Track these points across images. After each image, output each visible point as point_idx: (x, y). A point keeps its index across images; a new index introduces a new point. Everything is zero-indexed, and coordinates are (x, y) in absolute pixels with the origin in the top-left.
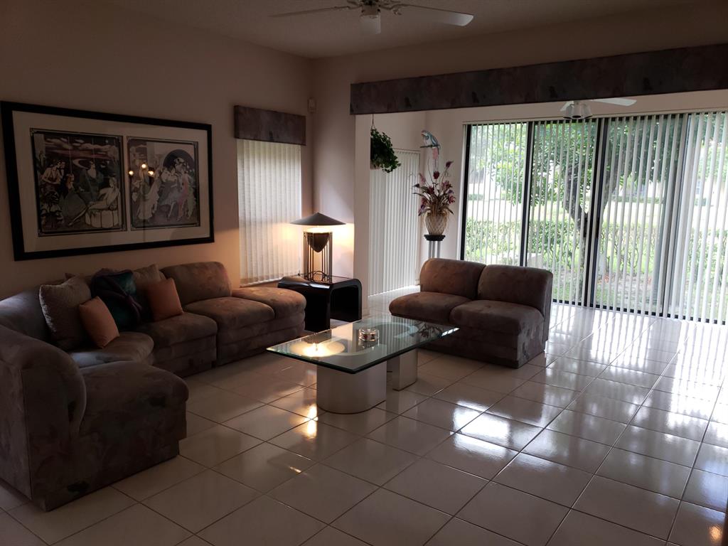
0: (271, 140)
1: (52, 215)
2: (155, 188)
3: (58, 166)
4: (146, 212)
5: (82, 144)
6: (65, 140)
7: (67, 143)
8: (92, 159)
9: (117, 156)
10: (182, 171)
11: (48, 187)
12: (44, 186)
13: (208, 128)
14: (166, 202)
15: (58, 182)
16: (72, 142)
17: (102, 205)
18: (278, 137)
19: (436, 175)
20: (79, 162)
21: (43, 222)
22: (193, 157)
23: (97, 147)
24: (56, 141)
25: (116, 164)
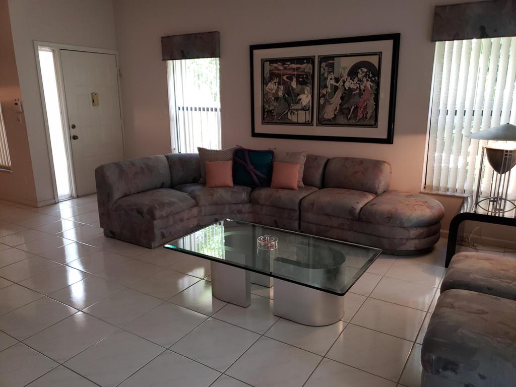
0: (483, 36)
1: (270, 112)
2: (339, 94)
3: (275, 81)
4: (329, 113)
5: (289, 65)
6: (280, 64)
7: (281, 65)
8: (294, 75)
9: (311, 71)
10: (365, 79)
11: (269, 95)
12: (267, 94)
13: (395, 36)
14: (346, 106)
15: (274, 91)
16: (284, 65)
17: (298, 106)
18: (496, 31)
20: (287, 78)
21: (265, 116)
22: (377, 67)
23: (299, 66)
24: (275, 65)
25: (310, 78)
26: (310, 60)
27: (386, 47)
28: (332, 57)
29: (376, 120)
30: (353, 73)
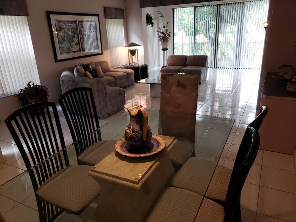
0: (115, 18)
1: (62, 47)
3: (62, 32)
4: (85, 45)
5: (67, 24)
6: (63, 23)
7: (63, 24)
8: (70, 29)
9: (76, 27)
10: (93, 31)
11: (61, 38)
12: (60, 38)
13: (98, 15)
14: (89, 42)
15: (63, 37)
16: (65, 23)
17: (74, 43)
18: (117, 17)
19: (164, 27)
20: (67, 30)
21: (60, 50)
23: (71, 24)
26: (75, 22)
28: (82, 21)
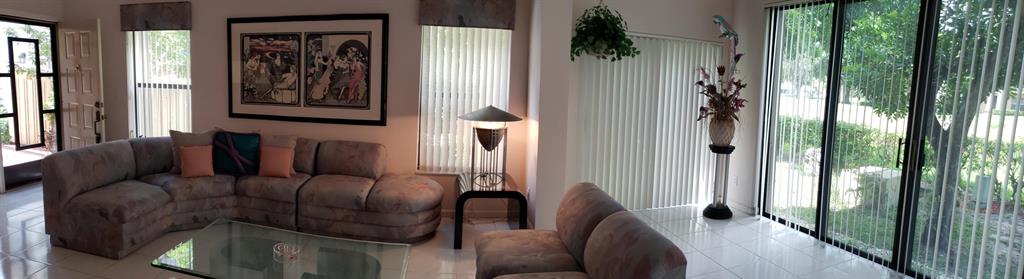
0: (462, 24)
1: (250, 91)
2: (328, 74)
3: (256, 58)
4: (318, 93)
5: (272, 41)
6: (262, 39)
7: (263, 41)
8: (278, 52)
9: (297, 49)
10: (355, 59)
11: (249, 72)
12: (247, 72)
13: (385, 18)
14: (336, 86)
15: (255, 69)
17: (283, 85)
18: (470, 20)
19: (721, 71)
20: (270, 55)
21: (245, 95)
22: (367, 45)
23: (283, 42)
24: (256, 40)
25: (296, 55)
26: (296, 36)
27: (376, 26)
28: (319, 35)
29: (368, 102)
30: (342, 51)
